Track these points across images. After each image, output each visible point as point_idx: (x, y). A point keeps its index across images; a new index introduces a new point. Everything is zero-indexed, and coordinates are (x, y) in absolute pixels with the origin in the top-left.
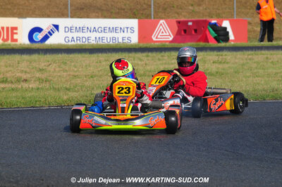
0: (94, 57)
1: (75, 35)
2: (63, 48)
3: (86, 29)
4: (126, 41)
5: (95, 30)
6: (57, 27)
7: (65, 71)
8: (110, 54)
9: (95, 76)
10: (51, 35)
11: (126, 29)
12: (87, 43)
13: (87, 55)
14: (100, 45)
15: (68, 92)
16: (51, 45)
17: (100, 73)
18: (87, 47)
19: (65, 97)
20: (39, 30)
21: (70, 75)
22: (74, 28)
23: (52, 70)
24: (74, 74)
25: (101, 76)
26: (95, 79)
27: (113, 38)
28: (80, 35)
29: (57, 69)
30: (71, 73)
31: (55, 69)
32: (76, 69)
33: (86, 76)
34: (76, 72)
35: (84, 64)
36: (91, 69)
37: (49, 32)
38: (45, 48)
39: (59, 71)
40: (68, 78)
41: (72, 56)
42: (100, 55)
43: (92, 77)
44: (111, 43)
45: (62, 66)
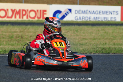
0: (95, 28)
1: (82, 15)
2: (74, 23)
3: (88, 12)
4: (113, 20)
5: (94, 13)
6: (70, 10)
7: (77, 35)
8: (104, 27)
9: (96, 39)
10: (67, 15)
11: (113, 13)
12: (88, 20)
13: (90, 27)
14: (97, 22)
15: (82, 46)
16: (67, 21)
17: (99, 37)
18: (89, 23)
19: (81, 49)
20: (59, 12)
21: (80, 38)
22: (81, 11)
23: (69, 35)
24: (83, 37)
25: (100, 39)
26: (96, 40)
27: (105, 18)
28: (85, 15)
29: (72, 35)
30: (81, 37)
31: (71, 34)
32: (84, 35)
33: (90, 39)
34: (84, 36)
35: (89, 32)
36: (93, 34)
37: (66, 14)
38: (63, 22)
39: (74, 35)
40: (80, 40)
41: (81, 27)
42: (98, 27)
43: (94, 39)
44: (104, 20)
45: (75, 32)
